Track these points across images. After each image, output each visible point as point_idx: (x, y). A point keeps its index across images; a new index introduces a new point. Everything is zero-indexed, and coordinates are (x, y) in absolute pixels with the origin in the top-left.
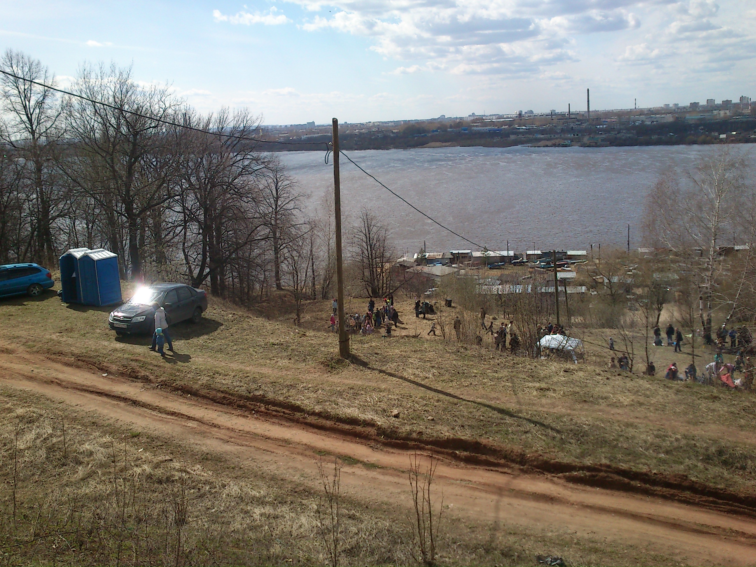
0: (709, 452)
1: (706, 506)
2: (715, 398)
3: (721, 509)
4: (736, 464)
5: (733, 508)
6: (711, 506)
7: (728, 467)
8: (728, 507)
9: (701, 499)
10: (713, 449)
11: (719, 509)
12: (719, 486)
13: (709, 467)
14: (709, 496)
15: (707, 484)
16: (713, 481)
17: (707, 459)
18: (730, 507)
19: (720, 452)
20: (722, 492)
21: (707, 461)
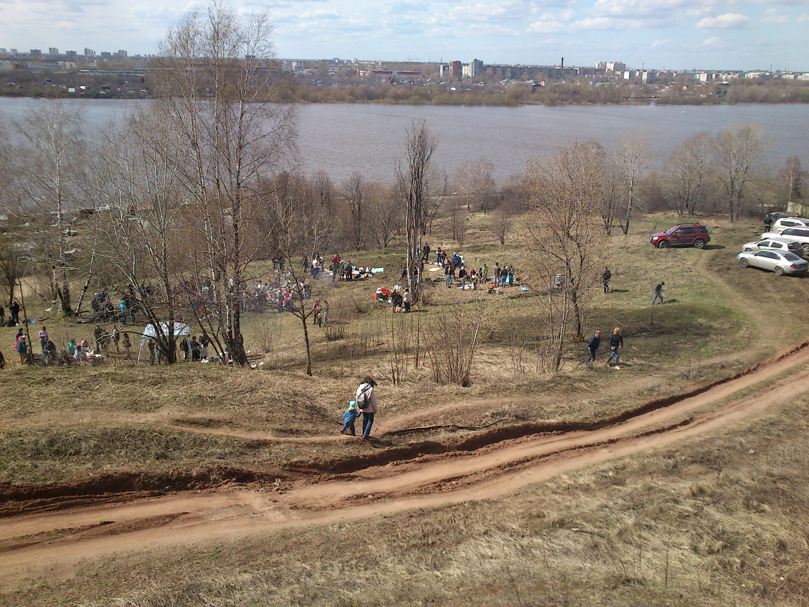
0: (39, 446)
1: (33, 510)
2: (48, 381)
3: (50, 508)
4: (69, 451)
5: (64, 502)
6: (39, 509)
7: (61, 457)
8: (58, 504)
9: (26, 505)
10: (44, 441)
11: (48, 509)
12: (48, 483)
13: (38, 463)
14: (36, 499)
15: (34, 484)
16: (43, 478)
17: (37, 454)
18: (60, 503)
19: (51, 443)
20: (52, 488)
21: (37, 456)
